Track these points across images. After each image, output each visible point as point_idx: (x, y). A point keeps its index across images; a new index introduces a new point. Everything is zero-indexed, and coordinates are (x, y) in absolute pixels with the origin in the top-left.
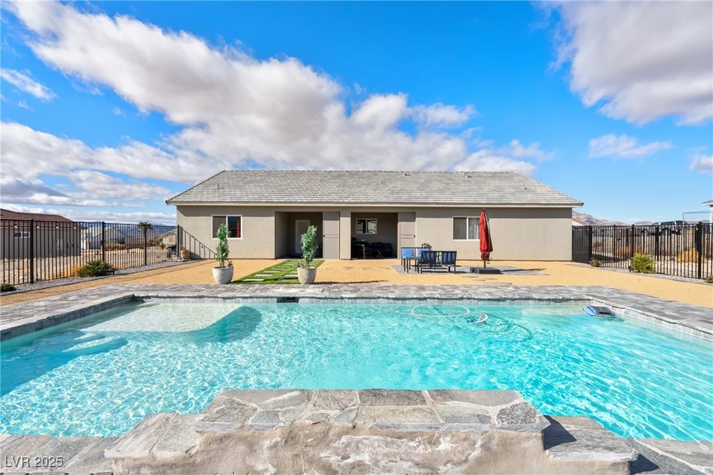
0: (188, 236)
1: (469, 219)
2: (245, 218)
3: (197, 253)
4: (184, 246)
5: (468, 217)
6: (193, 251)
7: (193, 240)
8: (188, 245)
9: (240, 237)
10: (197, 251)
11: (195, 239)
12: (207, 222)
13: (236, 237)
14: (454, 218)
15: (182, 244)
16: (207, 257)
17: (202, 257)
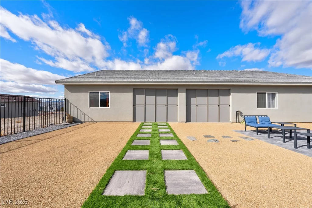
0: (72, 106)
1: (268, 93)
2: (112, 93)
3: (79, 118)
4: (69, 113)
5: (267, 92)
6: (76, 117)
7: (76, 109)
8: (72, 112)
9: (108, 106)
10: (79, 117)
11: (78, 108)
12: (85, 97)
13: (106, 107)
14: (258, 93)
15: (68, 112)
16: (86, 120)
17: (83, 120)
